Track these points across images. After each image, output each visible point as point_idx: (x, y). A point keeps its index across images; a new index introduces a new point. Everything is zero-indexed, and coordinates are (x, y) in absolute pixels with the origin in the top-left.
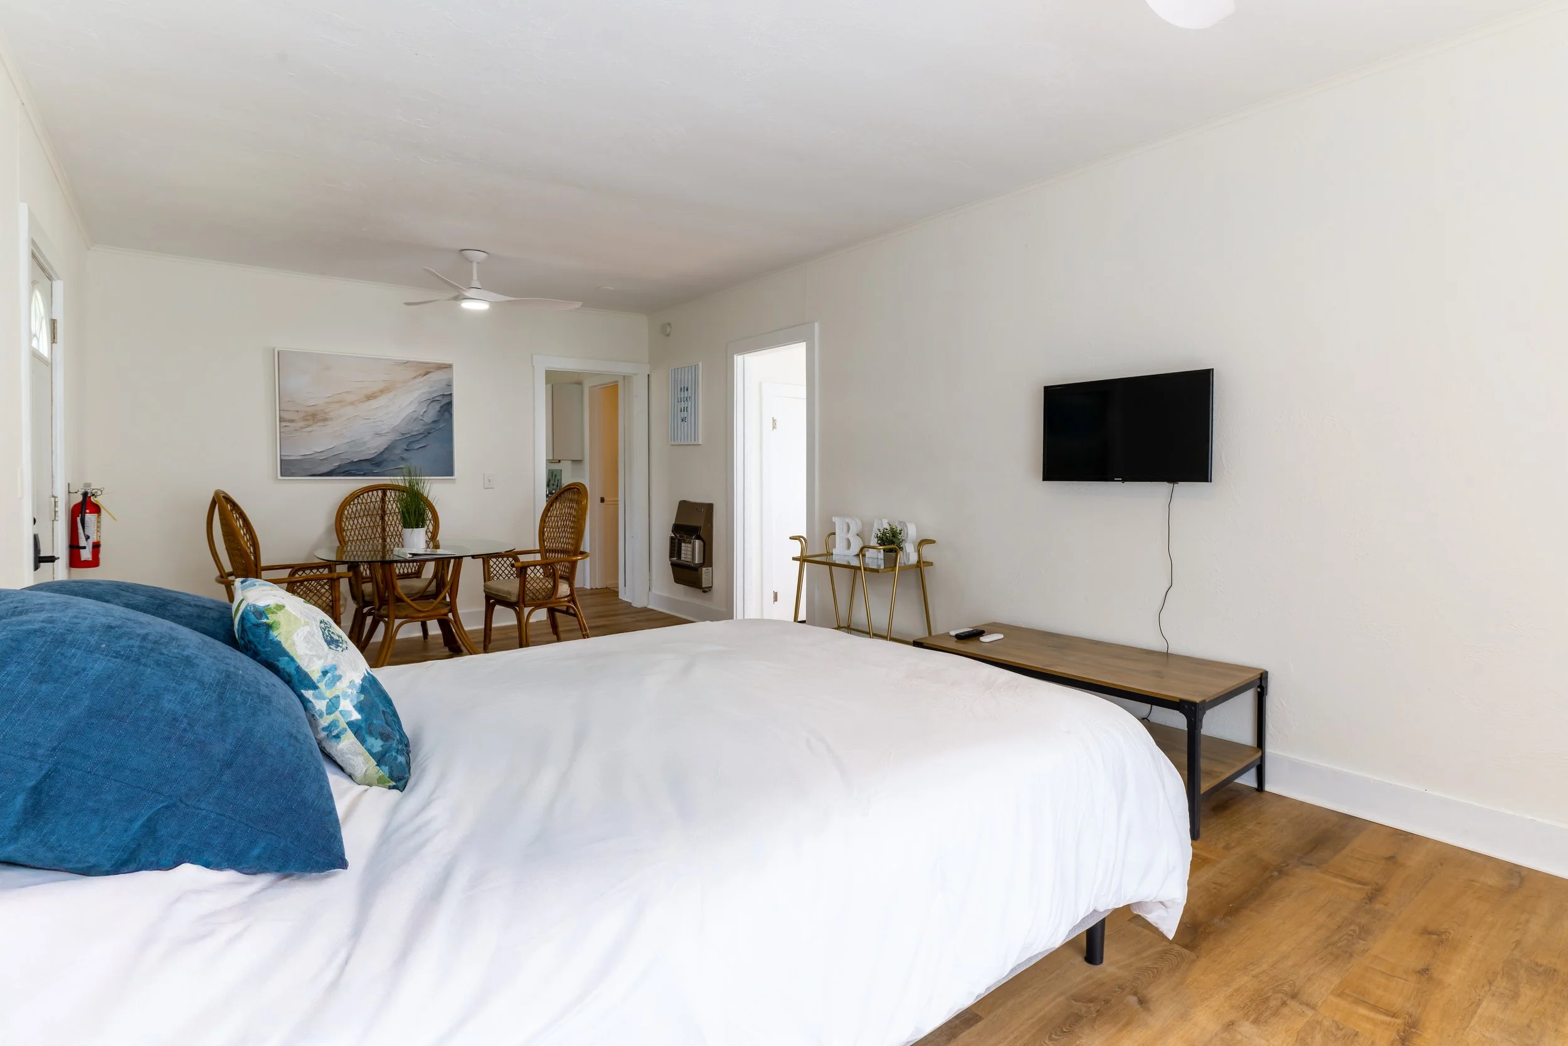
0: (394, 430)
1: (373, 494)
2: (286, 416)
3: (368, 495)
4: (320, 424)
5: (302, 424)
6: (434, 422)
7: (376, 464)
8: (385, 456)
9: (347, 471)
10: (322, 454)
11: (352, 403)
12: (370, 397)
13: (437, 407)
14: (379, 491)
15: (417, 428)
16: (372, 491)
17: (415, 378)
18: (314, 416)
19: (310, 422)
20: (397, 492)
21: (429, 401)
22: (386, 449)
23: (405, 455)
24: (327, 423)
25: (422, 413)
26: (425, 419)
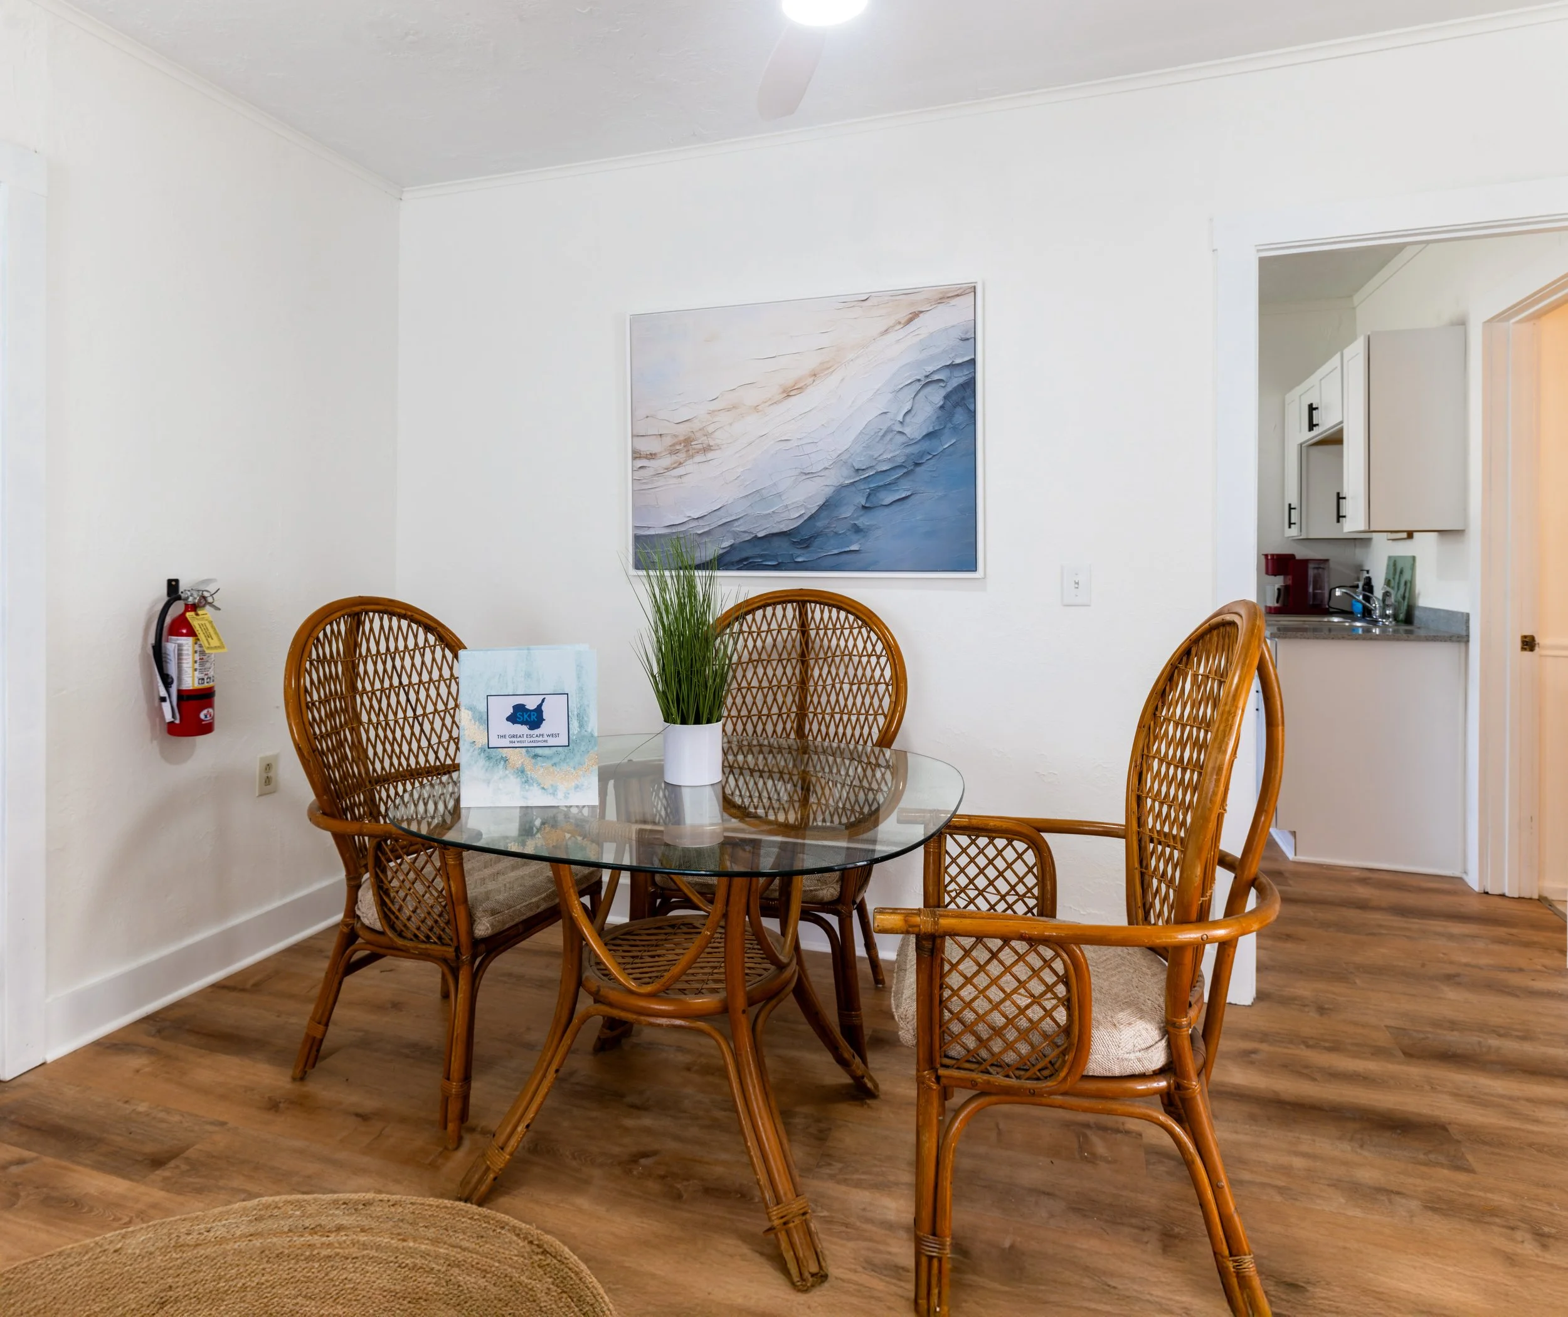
0: (839, 461)
1: (774, 614)
2: (645, 446)
3: (764, 616)
4: (699, 458)
5: (666, 461)
6: (930, 436)
7: (803, 541)
8: (820, 524)
9: (746, 559)
10: (701, 522)
11: (756, 408)
12: (788, 392)
13: (936, 396)
14: (789, 605)
15: (891, 453)
16: (775, 604)
17: (886, 331)
18: (688, 441)
19: (682, 456)
20: (834, 610)
21: (918, 386)
22: (824, 507)
23: (863, 521)
24: (710, 455)
25: (900, 418)
26: (907, 430)
